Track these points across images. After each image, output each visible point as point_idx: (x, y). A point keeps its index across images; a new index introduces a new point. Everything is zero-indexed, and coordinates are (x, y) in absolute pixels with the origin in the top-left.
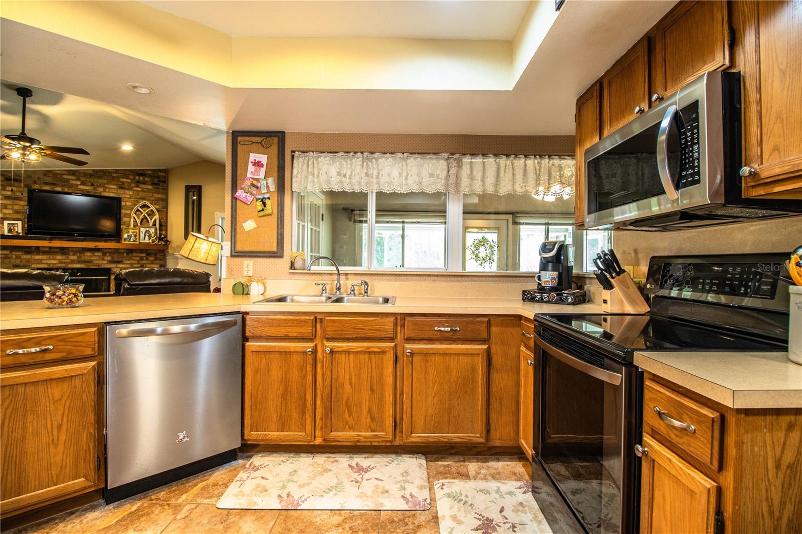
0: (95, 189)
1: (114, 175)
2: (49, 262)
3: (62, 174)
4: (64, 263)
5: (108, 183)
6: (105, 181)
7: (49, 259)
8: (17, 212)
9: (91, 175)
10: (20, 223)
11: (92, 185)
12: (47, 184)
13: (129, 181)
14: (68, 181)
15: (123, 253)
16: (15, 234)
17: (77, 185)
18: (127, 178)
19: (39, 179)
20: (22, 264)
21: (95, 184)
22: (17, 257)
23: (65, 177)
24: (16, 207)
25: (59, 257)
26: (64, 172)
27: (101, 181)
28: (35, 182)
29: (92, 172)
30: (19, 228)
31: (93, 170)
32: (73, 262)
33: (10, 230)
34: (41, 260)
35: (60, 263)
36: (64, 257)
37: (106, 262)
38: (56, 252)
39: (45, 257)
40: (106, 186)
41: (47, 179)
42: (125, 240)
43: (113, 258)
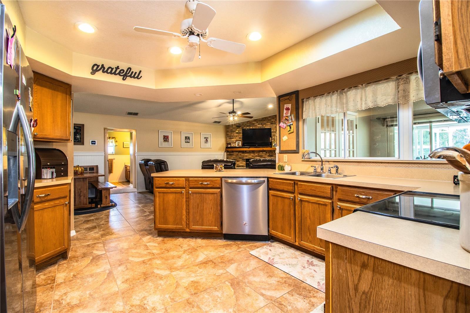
0: (263, 126)
1: (269, 119)
2: (249, 156)
3: (252, 122)
4: (254, 157)
5: (267, 123)
6: (266, 122)
7: (249, 155)
8: (240, 138)
9: (261, 120)
10: (240, 142)
11: (262, 124)
12: (248, 126)
13: (274, 120)
14: (254, 124)
15: (273, 152)
16: (239, 146)
17: (257, 125)
18: (274, 119)
19: (245, 125)
20: (241, 157)
21: (263, 124)
22: (241, 155)
23: (253, 122)
24: (239, 136)
25: (252, 154)
26: (253, 121)
27: (265, 122)
28: (244, 126)
29: (261, 119)
30: (240, 144)
31: (262, 118)
32: (256, 156)
33: (238, 145)
34: (247, 155)
35: (253, 157)
36: (254, 154)
37: (267, 156)
38: (251, 152)
39: (248, 154)
40: (267, 124)
41: (248, 124)
42: (273, 146)
43: (269, 154)
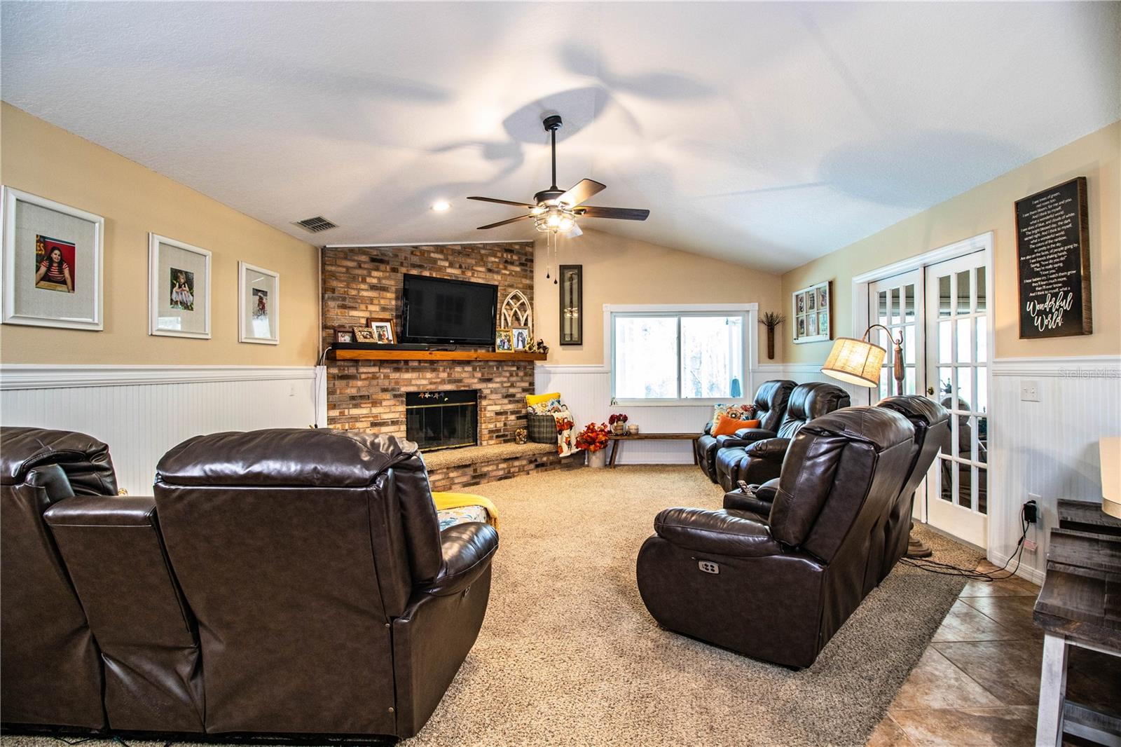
0: (463, 273)
1: (483, 252)
2: (418, 382)
3: (429, 252)
4: (435, 383)
5: (477, 264)
6: (473, 262)
7: (419, 378)
8: (384, 309)
9: (459, 253)
10: (388, 324)
11: (460, 267)
12: (414, 266)
13: (497, 260)
14: (435, 261)
15: (492, 366)
16: (386, 342)
17: (445, 267)
18: (495, 257)
19: (406, 258)
20: (390, 387)
21: (463, 266)
22: (387, 377)
23: (432, 255)
24: (382, 302)
25: (429, 375)
26: (432, 249)
27: (469, 261)
28: (402, 264)
29: (460, 248)
31: (461, 245)
32: (443, 382)
33: (380, 337)
34: (410, 380)
35: (431, 383)
36: (434, 375)
37: (476, 381)
38: (425, 368)
39: (415, 375)
40: (475, 268)
41: (415, 260)
42: (499, 347)
43: (483, 375)
